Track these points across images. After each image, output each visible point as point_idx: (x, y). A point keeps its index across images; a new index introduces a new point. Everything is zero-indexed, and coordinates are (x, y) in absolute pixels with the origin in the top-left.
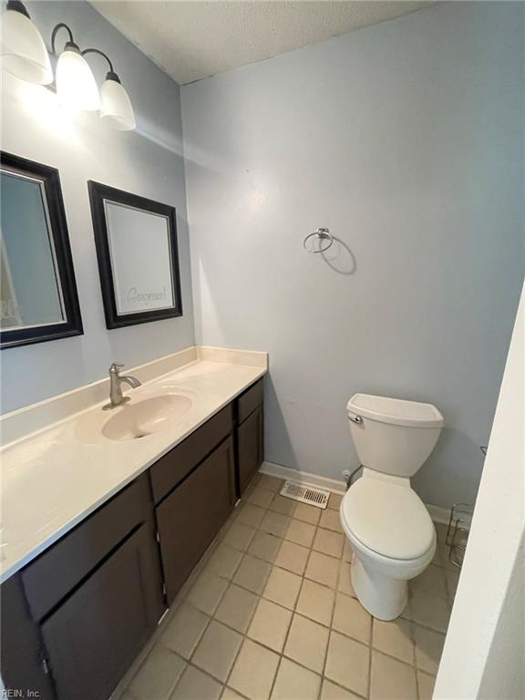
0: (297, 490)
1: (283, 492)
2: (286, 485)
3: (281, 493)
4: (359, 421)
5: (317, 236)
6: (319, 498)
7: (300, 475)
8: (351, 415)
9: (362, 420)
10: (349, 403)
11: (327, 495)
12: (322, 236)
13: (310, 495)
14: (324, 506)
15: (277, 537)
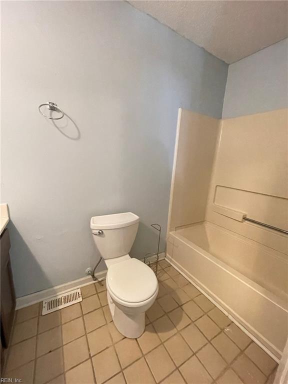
0: (57, 302)
1: (45, 311)
2: (44, 305)
3: (43, 314)
4: (101, 233)
5: (48, 107)
6: (74, 297)
7: (54, 290)
8: (94, 232)
9: (102, 232)
10: (92, 224)
11: (79, 291)
12: (53, 109)
13: (67, 299)
14: (80, 299)
15: (56, 350)
